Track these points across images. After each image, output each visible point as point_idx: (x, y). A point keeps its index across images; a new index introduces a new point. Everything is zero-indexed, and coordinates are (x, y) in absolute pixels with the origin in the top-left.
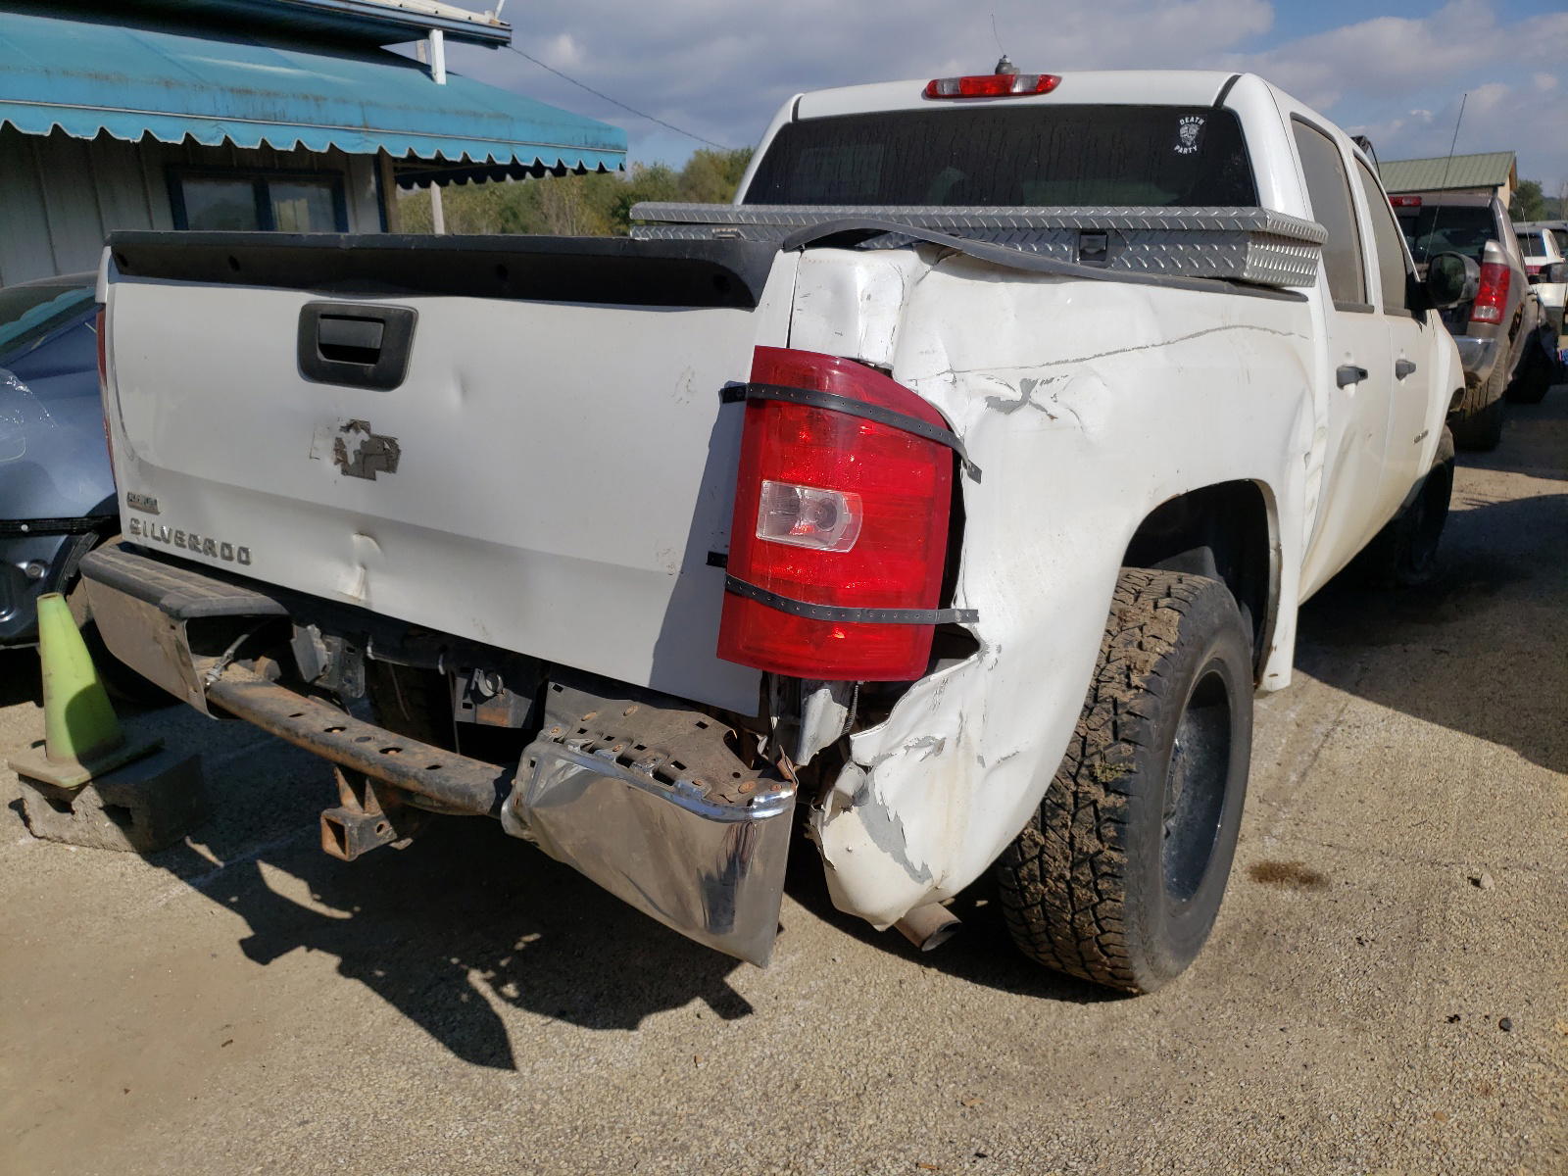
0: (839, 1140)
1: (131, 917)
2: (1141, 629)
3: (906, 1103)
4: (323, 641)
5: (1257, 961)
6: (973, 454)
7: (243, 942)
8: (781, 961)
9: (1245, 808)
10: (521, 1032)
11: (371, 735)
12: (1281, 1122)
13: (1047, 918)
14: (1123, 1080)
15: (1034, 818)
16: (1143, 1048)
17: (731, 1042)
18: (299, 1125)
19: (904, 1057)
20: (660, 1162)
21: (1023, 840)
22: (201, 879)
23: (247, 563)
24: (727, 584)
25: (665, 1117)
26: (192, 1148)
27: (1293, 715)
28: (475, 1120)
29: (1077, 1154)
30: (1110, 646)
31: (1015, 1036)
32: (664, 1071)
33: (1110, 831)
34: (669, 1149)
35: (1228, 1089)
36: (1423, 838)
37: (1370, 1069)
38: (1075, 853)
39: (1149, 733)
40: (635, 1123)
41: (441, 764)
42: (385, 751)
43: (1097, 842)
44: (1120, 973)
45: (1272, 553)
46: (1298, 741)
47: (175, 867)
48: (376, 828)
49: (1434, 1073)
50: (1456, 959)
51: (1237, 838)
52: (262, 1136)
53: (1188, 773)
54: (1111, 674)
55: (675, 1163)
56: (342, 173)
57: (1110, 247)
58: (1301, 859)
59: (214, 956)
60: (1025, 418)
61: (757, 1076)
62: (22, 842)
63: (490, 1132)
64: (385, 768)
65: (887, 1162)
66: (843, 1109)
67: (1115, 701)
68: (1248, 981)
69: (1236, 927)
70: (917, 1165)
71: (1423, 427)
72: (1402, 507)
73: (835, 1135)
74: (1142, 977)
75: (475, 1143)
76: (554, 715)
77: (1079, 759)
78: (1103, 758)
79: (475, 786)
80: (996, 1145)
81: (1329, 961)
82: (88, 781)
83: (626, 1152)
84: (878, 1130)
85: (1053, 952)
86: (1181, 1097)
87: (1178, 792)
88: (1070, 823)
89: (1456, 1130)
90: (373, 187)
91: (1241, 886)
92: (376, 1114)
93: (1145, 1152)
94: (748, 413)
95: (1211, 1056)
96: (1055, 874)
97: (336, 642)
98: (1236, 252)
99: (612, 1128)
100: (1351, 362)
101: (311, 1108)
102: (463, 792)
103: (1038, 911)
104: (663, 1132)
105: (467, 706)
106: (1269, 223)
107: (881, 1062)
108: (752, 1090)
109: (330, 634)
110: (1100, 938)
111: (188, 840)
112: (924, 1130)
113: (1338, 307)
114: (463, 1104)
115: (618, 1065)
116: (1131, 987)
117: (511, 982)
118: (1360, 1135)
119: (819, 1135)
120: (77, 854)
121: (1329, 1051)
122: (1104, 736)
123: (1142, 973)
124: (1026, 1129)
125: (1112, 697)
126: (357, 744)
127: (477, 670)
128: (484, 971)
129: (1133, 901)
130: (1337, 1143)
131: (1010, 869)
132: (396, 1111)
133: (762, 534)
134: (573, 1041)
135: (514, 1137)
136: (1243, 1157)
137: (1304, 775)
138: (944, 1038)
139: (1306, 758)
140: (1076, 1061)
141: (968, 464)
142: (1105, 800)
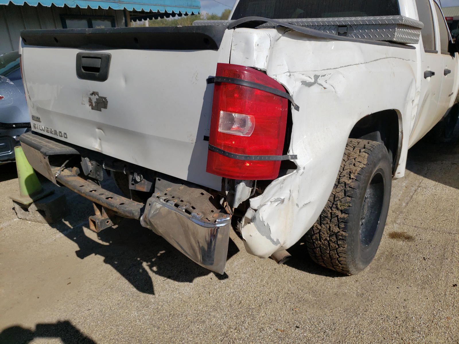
0: (253, 321)
1: (44, 244)
2: (355, 159)
3: (274, 309)
4: (90, 163)
5: (390, 265)
6: (296, 101)
7: (77, 252)
8: (238, 261)
9: (388, 214)
10: (157, 282)
11: (104, 193)
12: (396, 319)
13: (321, 252)
14: (345, 303)
15: (318, 220)
16: (352, 293)
17: (221, 287)
18: (88, 310)
19: (275, 294)
20: (196, 326)
21: (314, 227)
22: (65, 232)
23: (66, 138)
24: (209, 147)
25: (199, 312)
26: (55, 317)
27: (404, 184)
28: (140, 311)
29: (329, 328)
30: (344, 165)
31: (311, 288)
32: (199, 296)
33: (342, 225)
34: (199, 322)
35: (379, 307)
36: (446, 225)
37: (426, 302)
38: (331, 232)
39: (356, 194)
40: (189, 313)
41: (124, 203)
42: (107, 198)
43: (338, 229)
44: (345, 269)
45: (400, 134)
46: (406, 193)
47: (58, 228)
48: (106, 222)
49: (447, 304)
50: (456, 265)
51: (385, 224)
52: (76, 313)
53: (369, 204)
54: (344, 174)
55: (201, 327)
56: (114, 17)
57: (348, 31)
58: (405, 231)
59: (67, 256)
60: (315, 89)
61: (228, 299)
62: (15, 220)
63: (145, 315)
64: (107, 204)
65: (268, 328)
66: (255, 310)
67: (345, 183)
68: (387, 271)
69: (383, 253)
70: (277, 330)
71: (451, 91)
72: (443, 117)
73: (252, 319)
74: (352, 271)
75: (140, 318)
76: (158, 188)
77: (333, 202)
78: (341, 202)
79: (134, 210)
80: (303, 324)
81: (414, 265)
82: (33, 202)
83: (186, 323)
84: (265, 318)
85: (323, 262)
86: (363, 310)
87: (366, 211)
88: (329, 223)
89: (454, 323)
90: (124, 21)
91: (386, 240)
92: (111, 308)
93: (351, 328)
94: (215, 87)
95: (374, 296)
96: (324, 238)
97: (94, 163)
98: (391, 32)
99: (182, 315)
100: (429, 70)
101: (92, 305)
102: (130, 212)
103: (318, 249)
104: (198, 316)
105: (133, 184)
106: (404, 21)
107: (267, 295)
108: (226, 303)
109: (92, 160)
110: (338, 259)
111: (63, 220)
112: (280, 318)
113: (426, 51)
114: (137, 305)
115: (185, 294)
116: (348, 273)
117: (155, 266)
118: (422, 324)
119: (246, 319)
120: (30, 224)
121: (413, 296)
122: (341, 195)
123: (352, 269)
124: (313, 318)
125: (344, 182)
126: (99, 196)
127: (135, 173)
128: (147, 262)
129: (349, 247)
130: (414, 327)
131: (309, 236)
132: (117, 307)
133: (220, 130)
134: (172, 286)
135: (152, 317)
136: (383, 330)
137: (407, 204)
138: (288, 288)
139: (408, 198)
140: (330, 296)
141: (294, 105)
142: (341, 215)
